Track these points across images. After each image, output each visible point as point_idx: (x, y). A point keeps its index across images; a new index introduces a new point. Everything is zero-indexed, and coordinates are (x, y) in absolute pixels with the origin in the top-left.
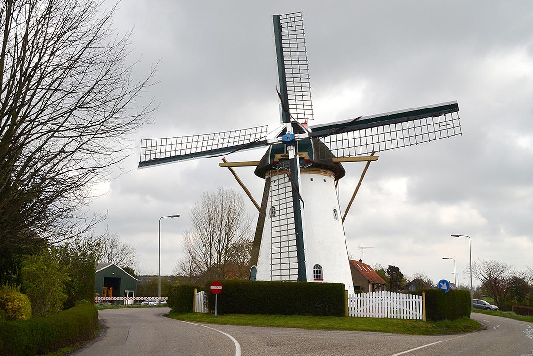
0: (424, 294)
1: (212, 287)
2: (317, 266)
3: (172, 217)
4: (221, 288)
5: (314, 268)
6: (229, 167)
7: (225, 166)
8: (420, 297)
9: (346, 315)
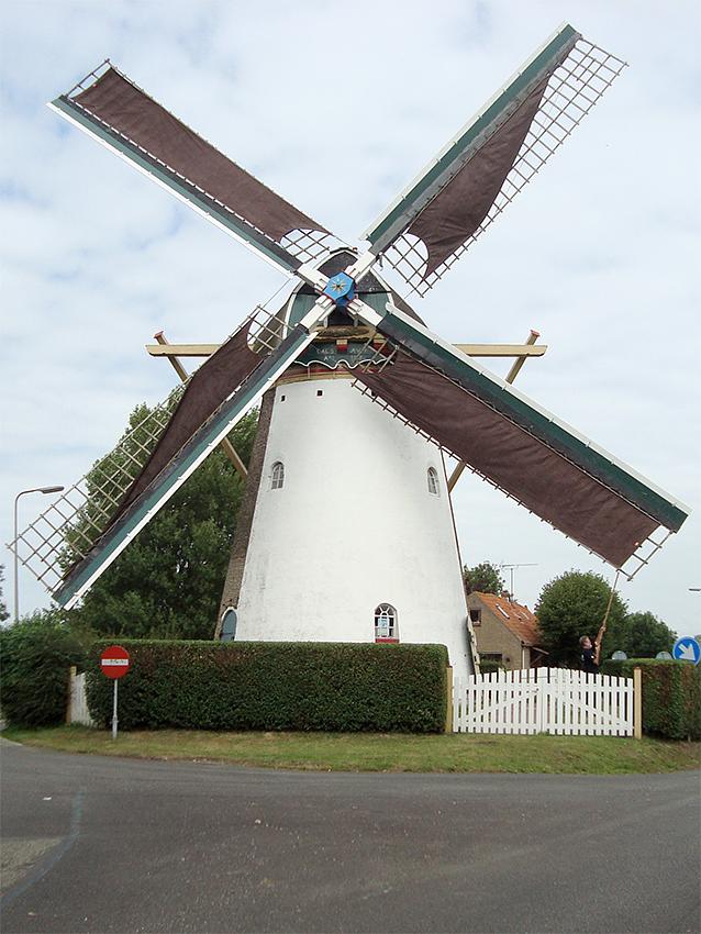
0: (638, 673)
1: (106, 662)
2: (385, 606)
3: (45, 492)
4: (125, 662)
5: (378, 612)
6: (172, 358)
7: (164, 355)
8: (630, 681)
9: (448, 729)
